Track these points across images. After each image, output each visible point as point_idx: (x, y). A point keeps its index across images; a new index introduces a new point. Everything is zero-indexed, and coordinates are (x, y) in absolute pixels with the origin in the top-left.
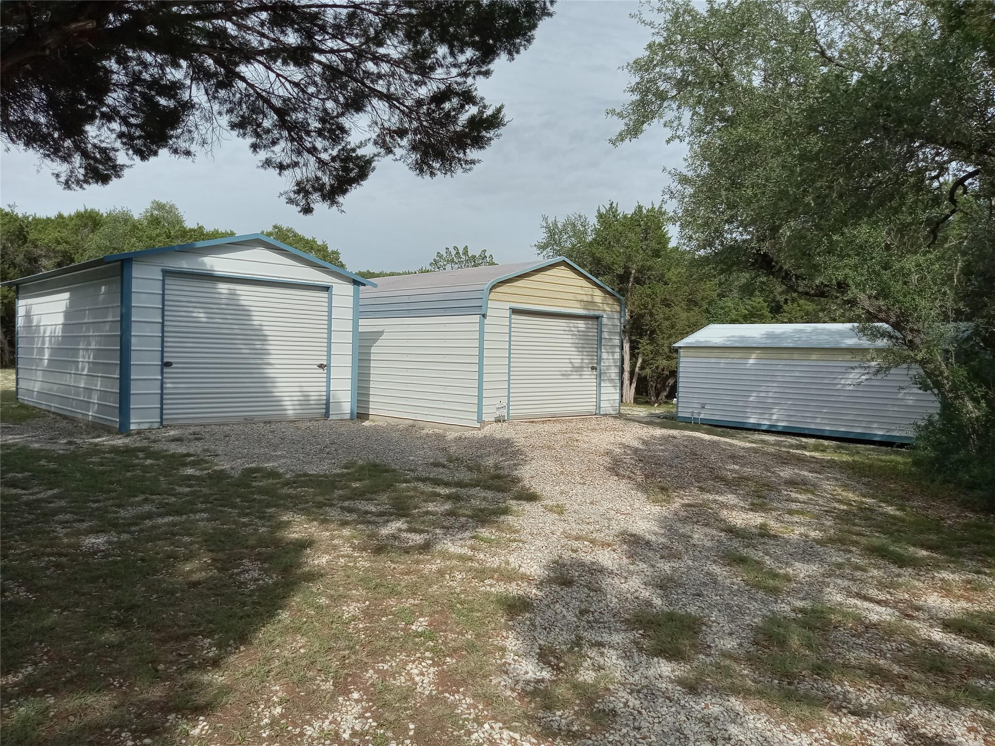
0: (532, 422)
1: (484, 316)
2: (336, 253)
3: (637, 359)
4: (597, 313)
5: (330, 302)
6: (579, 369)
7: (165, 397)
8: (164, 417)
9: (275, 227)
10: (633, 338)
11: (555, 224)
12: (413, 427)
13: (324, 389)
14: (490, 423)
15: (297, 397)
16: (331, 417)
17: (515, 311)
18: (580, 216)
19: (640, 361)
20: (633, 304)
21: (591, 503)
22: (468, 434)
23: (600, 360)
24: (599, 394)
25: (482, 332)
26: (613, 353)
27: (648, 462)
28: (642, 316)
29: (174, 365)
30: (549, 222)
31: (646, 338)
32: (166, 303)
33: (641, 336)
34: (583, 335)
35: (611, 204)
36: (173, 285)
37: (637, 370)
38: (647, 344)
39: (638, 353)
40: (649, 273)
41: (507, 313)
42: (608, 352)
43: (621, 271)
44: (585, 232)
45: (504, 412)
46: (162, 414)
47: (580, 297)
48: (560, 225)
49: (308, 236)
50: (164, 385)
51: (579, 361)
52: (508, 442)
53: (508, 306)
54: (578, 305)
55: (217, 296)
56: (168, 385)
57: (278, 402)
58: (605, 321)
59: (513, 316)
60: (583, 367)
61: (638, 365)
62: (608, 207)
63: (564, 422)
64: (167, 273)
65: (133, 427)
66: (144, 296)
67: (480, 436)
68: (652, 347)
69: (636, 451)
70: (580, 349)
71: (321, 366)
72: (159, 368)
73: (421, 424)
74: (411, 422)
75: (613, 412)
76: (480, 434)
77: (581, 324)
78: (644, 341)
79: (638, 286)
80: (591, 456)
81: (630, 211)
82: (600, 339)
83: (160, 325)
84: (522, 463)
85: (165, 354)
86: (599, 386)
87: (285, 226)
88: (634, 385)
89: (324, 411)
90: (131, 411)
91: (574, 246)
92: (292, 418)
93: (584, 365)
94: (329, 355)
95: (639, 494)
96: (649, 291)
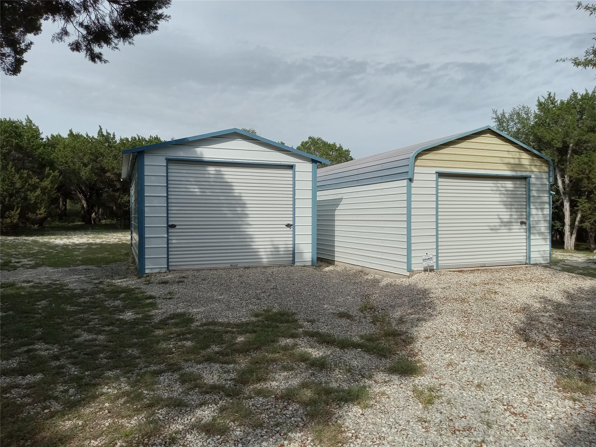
0: (461, 271)
1: (411, 180)
2: (348, 151)
3: (577, 215)
4: (524, 174)
5: (294, 177)
6: (508, 224)
7: (170, 249)
8: (170, 264)
9: (310, 138)
10: (573, 198)
11: (503, 115)
12: (362, 272)
13: (291, 243)
14: (419, 272)
15: (269, 248)
16: (296, 264)
17: (441, 175)
18: (524, 107)
19: (579, 216)
20: (572, 171)
21: (479, 386)
22: (398, 281)
23: (529, 215)
24: (529, 246)
25: (409, 194)
26: (542, 209)
27: (569, 322)
28: (580, 180)
29: (177, 227)
30: (498, 114)
31: (584, 198)
32: (169, 182)
33: (580, 196)
34: (512, 194)
35: (549, 94)
36: (174, 169)
37: (577, 223)
38: (585, 203)
39: (577, 210)
40: (585, 145)
41: (434, 177)
42: (537, 209)
43: (560, 145)
44: (528, 119)
45: (432, 263)
46: (168, 262)
47: (506, 160)
48: (507, 115)
49: (331, 142)
50: (170, 241)
51: (508, 217)
52: (425, 293)
53: (434, 170)
54: (504, 167)
55: (207, 176)
56: (174, 241)
57: (255, 253)
58: (533, 181)
59: (440, 180)
60: (511, 222)
61: (578, 219)
62: (546, 97)
63: (492, 271)
64: (169, 161)
65: (147, 271)
66: (153, 178)
67: (407, 284)
68: (590, 205)
69: (558, 306)
70: (509, 205)
71: (288, 226)
72: (166, 229)
73: (367, 271)
74: (360, 268)
75: (542, 262)
76: (406, 282)
77: (509, 185)
78: (583, 200)
79: (576, 156)
80: (504, 313)
81: (566, 98)
82: (529, 197)
83: (165, 198)
84: (427, 318)
85: (170, 219)
86: (529, 238)
87: (316, 137)
88: (574, 236)
89: (291, 259)
90: (146, 260)
91: (519, 129)
92: (266, 265)
93: (513, 220)
94: (294, 217)
95: (548, 373)
96: (586, 160)
